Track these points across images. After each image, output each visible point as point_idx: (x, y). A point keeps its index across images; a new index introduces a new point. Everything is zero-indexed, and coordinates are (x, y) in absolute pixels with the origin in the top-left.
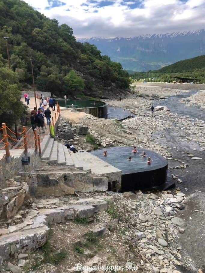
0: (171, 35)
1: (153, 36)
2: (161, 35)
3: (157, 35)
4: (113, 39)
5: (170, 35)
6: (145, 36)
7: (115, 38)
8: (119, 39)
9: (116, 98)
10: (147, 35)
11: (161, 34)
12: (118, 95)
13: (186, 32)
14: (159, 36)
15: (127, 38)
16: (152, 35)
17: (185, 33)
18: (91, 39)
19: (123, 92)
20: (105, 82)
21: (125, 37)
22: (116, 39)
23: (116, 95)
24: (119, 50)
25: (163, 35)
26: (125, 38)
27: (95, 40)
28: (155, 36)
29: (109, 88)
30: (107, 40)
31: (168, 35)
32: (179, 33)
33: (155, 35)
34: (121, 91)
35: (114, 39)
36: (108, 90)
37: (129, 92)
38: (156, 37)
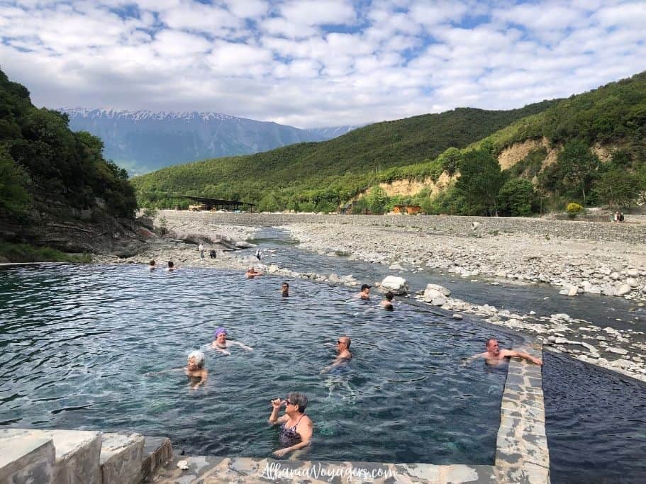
0: (134, 116)
2: (111, 113)
3: (102, 111)
5: (130, 116)
6: (74, 111)
9: (113, 251)
10: (80, 109)
12: (117, 239)
13: (164, 114)
14: (107, 113)
16: (90, 111)
17: (162, 115)
19: (131, 229)
20: (68, 191)
23: (113, 239)
29: (87, 213)
31: (126, 114)
32: (150, 112)
34: (125, 226)
36: (84, 220)
37: (146, 227)
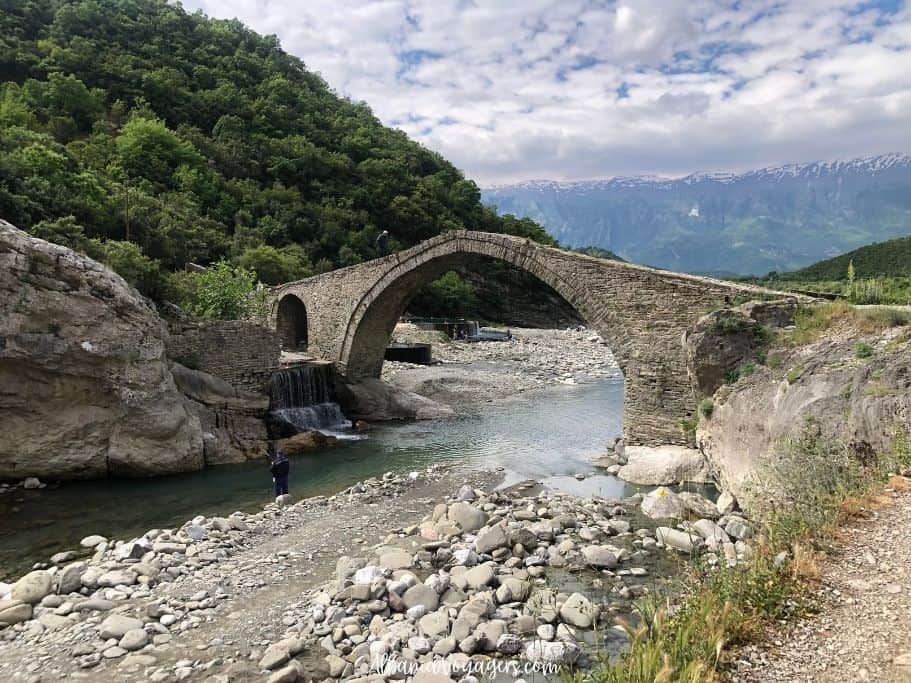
1: (810, 168)
2: (834, 165)
4: (678, 181)
6: (781, 170)
7: (684, 179)
8: (698, 180)
11: (836, 162)
15: (721, 177)
18: (612, 182)
21: (716, 174)
22: (688, 182)
24: (694, 212)
25: (842, 164)
26: (714, 176)
27: (624, 185)
28: (815, 168)
30: (658, 184)
33: (815, 165)
35: (681, 182)
38: (817, 169)
